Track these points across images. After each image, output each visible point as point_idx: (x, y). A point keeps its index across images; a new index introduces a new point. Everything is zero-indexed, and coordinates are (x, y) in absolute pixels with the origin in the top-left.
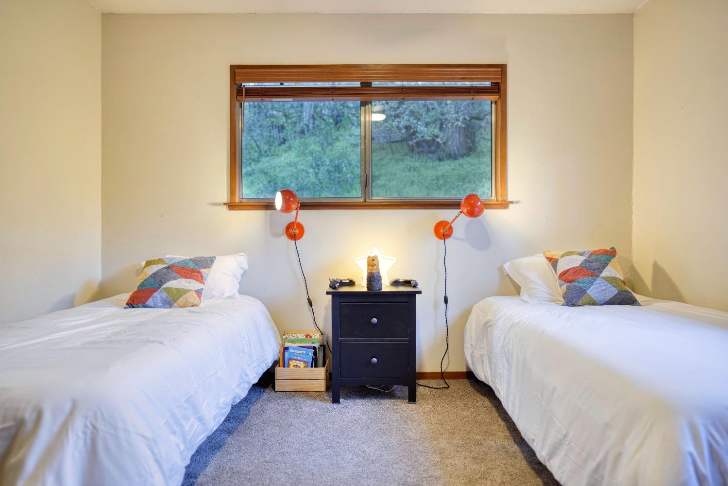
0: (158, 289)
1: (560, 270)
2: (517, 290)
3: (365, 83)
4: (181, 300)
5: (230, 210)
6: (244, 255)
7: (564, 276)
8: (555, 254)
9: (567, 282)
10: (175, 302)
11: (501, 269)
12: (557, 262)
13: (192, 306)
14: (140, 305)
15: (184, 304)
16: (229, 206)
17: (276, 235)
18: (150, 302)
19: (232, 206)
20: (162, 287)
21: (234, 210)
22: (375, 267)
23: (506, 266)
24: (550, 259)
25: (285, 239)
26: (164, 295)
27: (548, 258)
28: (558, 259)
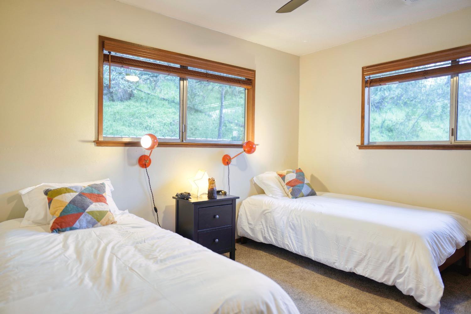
0: (83, 213)
1: (287, 181)
2: (262, 192)
3: (183, 66)
4: (104, 220)
5: (98, 146)
6: (109, 180)
7: (289, 184)
8: (284, 172)
9: (292, 186)
10: (99, 221)
11: (252, 181)
12: (285, 177)
13: (112, 223)
14: (68, 228)
15: (106, 223)
16: (97, 143)
17: (132, 165)
18: (77, 224)
19: (98, 143)
20: (86, 211)
21: (101, 146)
22: (214, 185)
23: (255, 179)
24: (280, 175)
25: (137, 167)
26: (89, 218)
27: (279, 175)
28: (285, 176)
